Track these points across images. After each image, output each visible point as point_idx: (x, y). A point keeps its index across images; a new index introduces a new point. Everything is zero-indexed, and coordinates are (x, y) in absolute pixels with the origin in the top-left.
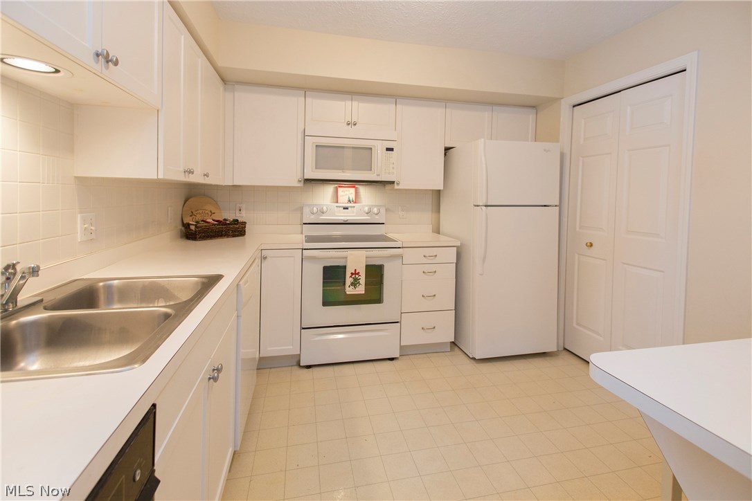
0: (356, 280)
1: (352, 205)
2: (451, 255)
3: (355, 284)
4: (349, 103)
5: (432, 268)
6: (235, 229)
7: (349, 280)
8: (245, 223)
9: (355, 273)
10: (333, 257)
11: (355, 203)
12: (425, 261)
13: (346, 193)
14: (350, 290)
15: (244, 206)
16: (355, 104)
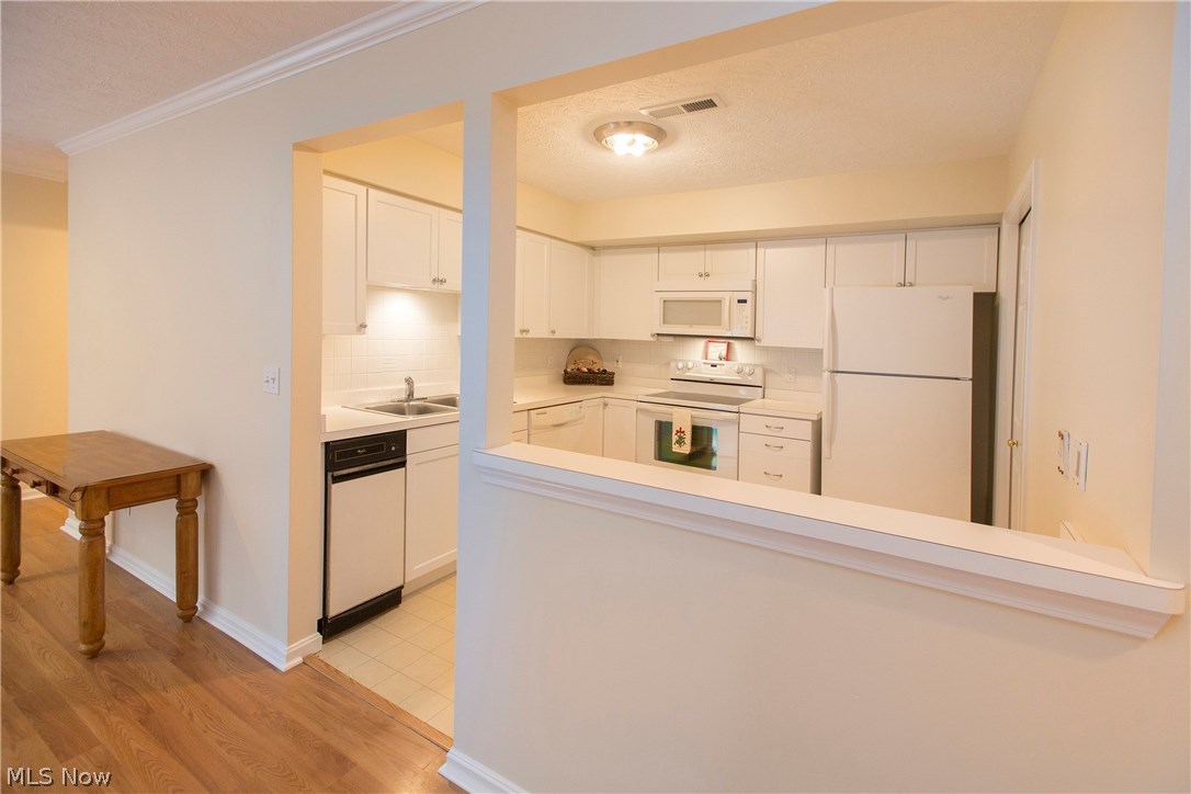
0: (681, 438)
1: (723, 362)
2: (807, 431)
3: (680, 442)
4: (701, 253)
5: (780, 442)
6: (605, 379)
7: (675, 438)
8: (614, 374)
9: (680, 431)
10: (664, 413)
11: (727, 360)
12: (767, 432)
13: (718, 349)
14: (675, 448)
15: (620, 359)
16: (708, 253)
